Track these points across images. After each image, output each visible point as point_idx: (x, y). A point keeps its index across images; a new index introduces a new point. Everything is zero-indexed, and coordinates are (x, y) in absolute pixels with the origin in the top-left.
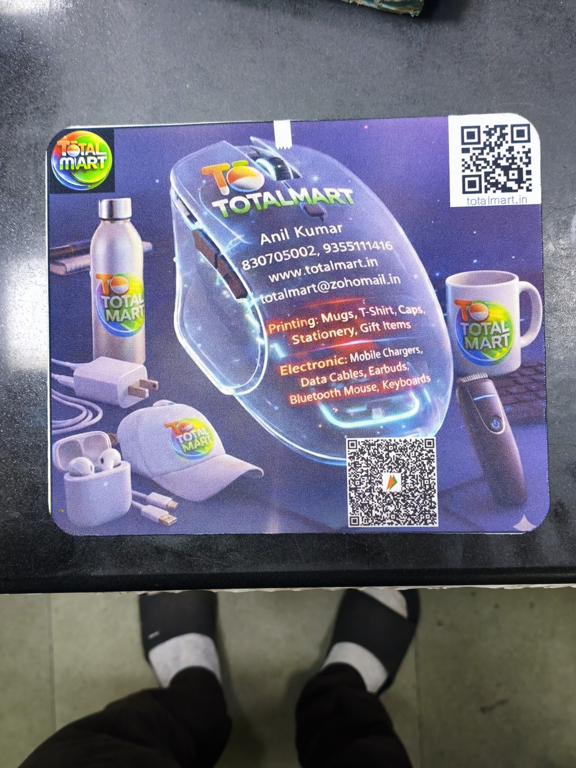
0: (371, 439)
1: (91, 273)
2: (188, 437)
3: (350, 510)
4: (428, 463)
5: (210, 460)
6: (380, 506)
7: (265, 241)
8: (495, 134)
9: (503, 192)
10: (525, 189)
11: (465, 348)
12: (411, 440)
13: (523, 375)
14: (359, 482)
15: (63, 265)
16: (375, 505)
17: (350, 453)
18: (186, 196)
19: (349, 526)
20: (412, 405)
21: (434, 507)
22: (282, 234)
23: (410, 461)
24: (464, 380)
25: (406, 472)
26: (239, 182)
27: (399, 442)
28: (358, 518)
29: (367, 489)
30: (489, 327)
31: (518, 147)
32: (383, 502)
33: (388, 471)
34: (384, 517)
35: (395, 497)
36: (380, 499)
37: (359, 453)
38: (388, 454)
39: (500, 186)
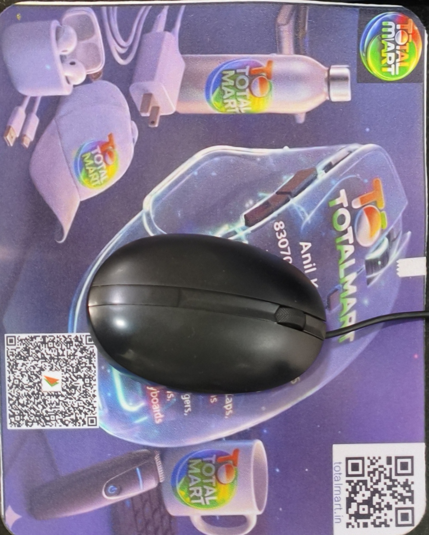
0: (97, 359)
1: (274, 56)
2: (99, 159)
3: (23, 336)
4: (72, 419)
5: (74, 185)
6: (27, 368)
7: (304, 247)
8: (405, 491)
9: (347, 498)
10: (349, 521)
11: (190, 459)
12: (95, 402)
13: (162, 517)
14: (52, 346)
16: (27, 363)
17: (82, 337)
18: (352, 161)
19: (6, 335)
20: (131, 404)
21: (27, 425)
22: (310, 265)
23: (74, 400)
24: (157, 458)
25: (62, 396)
26: (366, 219)
27: (93, 389)
28: (15, 345)
29: (44, 355)
30: (210, 484)
31: (391, 514)
32: (31, 372)
33: (63, 377)
34: (16, 372)
35: (37, 385)
36: (34, 368)
37: (81, 347)
38: (81, 377)
39: (353, 495)
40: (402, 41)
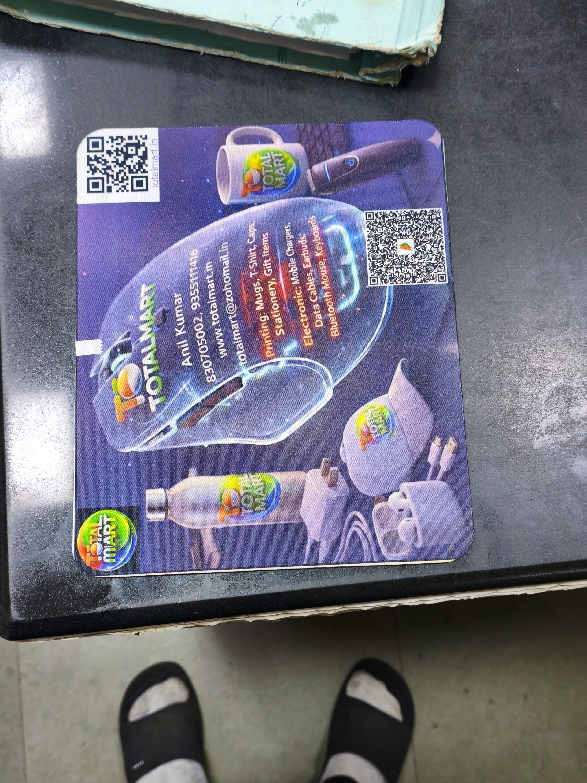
0: (368, 265)
1: (219, 526)
2: (374, 429)
3: (432, 282)
4: (387, 217)
5: (395, 407)
6: (427, 257)
7: (188, 362)
8: (95, 165)
9: (147, 158)
10: (145, 141)
11: (285, 188)
12: (368, 232)
13: (308, 141)
14: (407, 275)
15: (211, 555)
16: (427, 260)
17: (381, 283)
18: (145, 437)
19: (447, 282)
20: (337, 231)
21: (426, 212)
22: (182, 346)
23: (386, 232)
24: (313, 189)
25: (396, 235)
26: (132, 387)
27: (370, 241)
28: (439, 275)
29: (413, 267)
30: (266, 168)
31: (107, 147)
32: (424, 254)
33: (396, 250)
34: (437, 253)
35: (418, 244)
36: (421, 257)
37: (381, 275)
38: (381, 251)
39: (142, 161)
40: (97, 545)
